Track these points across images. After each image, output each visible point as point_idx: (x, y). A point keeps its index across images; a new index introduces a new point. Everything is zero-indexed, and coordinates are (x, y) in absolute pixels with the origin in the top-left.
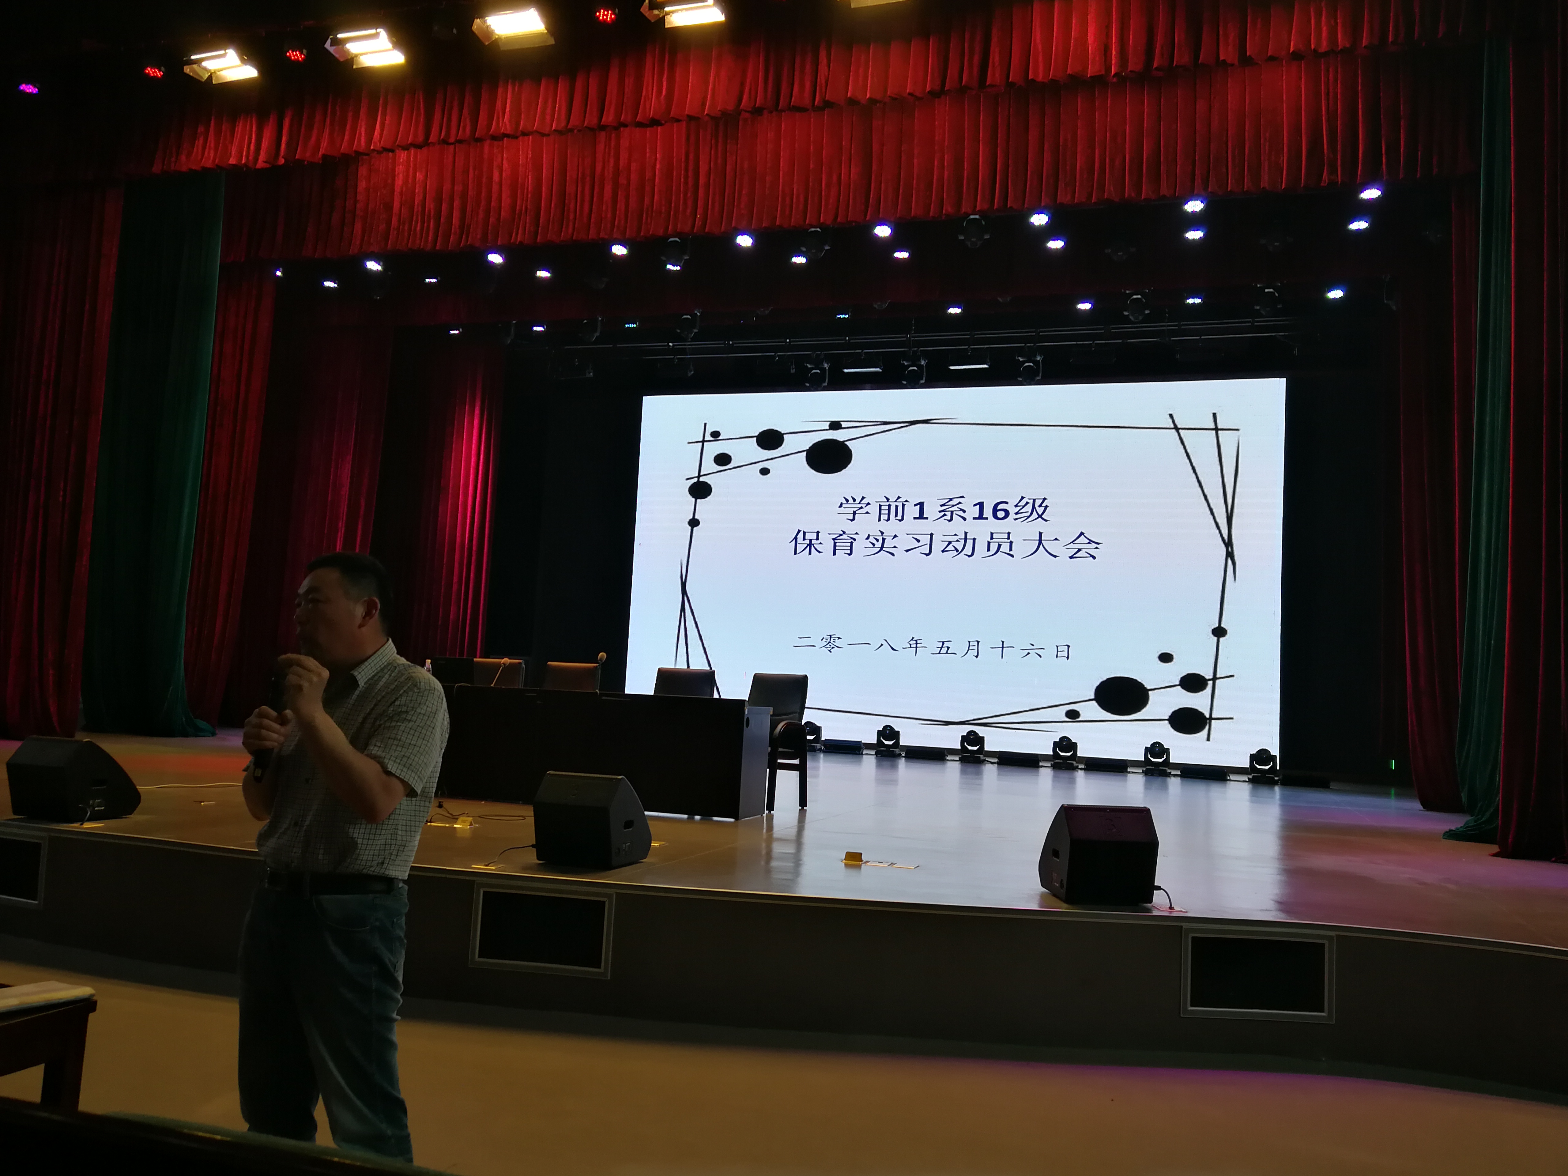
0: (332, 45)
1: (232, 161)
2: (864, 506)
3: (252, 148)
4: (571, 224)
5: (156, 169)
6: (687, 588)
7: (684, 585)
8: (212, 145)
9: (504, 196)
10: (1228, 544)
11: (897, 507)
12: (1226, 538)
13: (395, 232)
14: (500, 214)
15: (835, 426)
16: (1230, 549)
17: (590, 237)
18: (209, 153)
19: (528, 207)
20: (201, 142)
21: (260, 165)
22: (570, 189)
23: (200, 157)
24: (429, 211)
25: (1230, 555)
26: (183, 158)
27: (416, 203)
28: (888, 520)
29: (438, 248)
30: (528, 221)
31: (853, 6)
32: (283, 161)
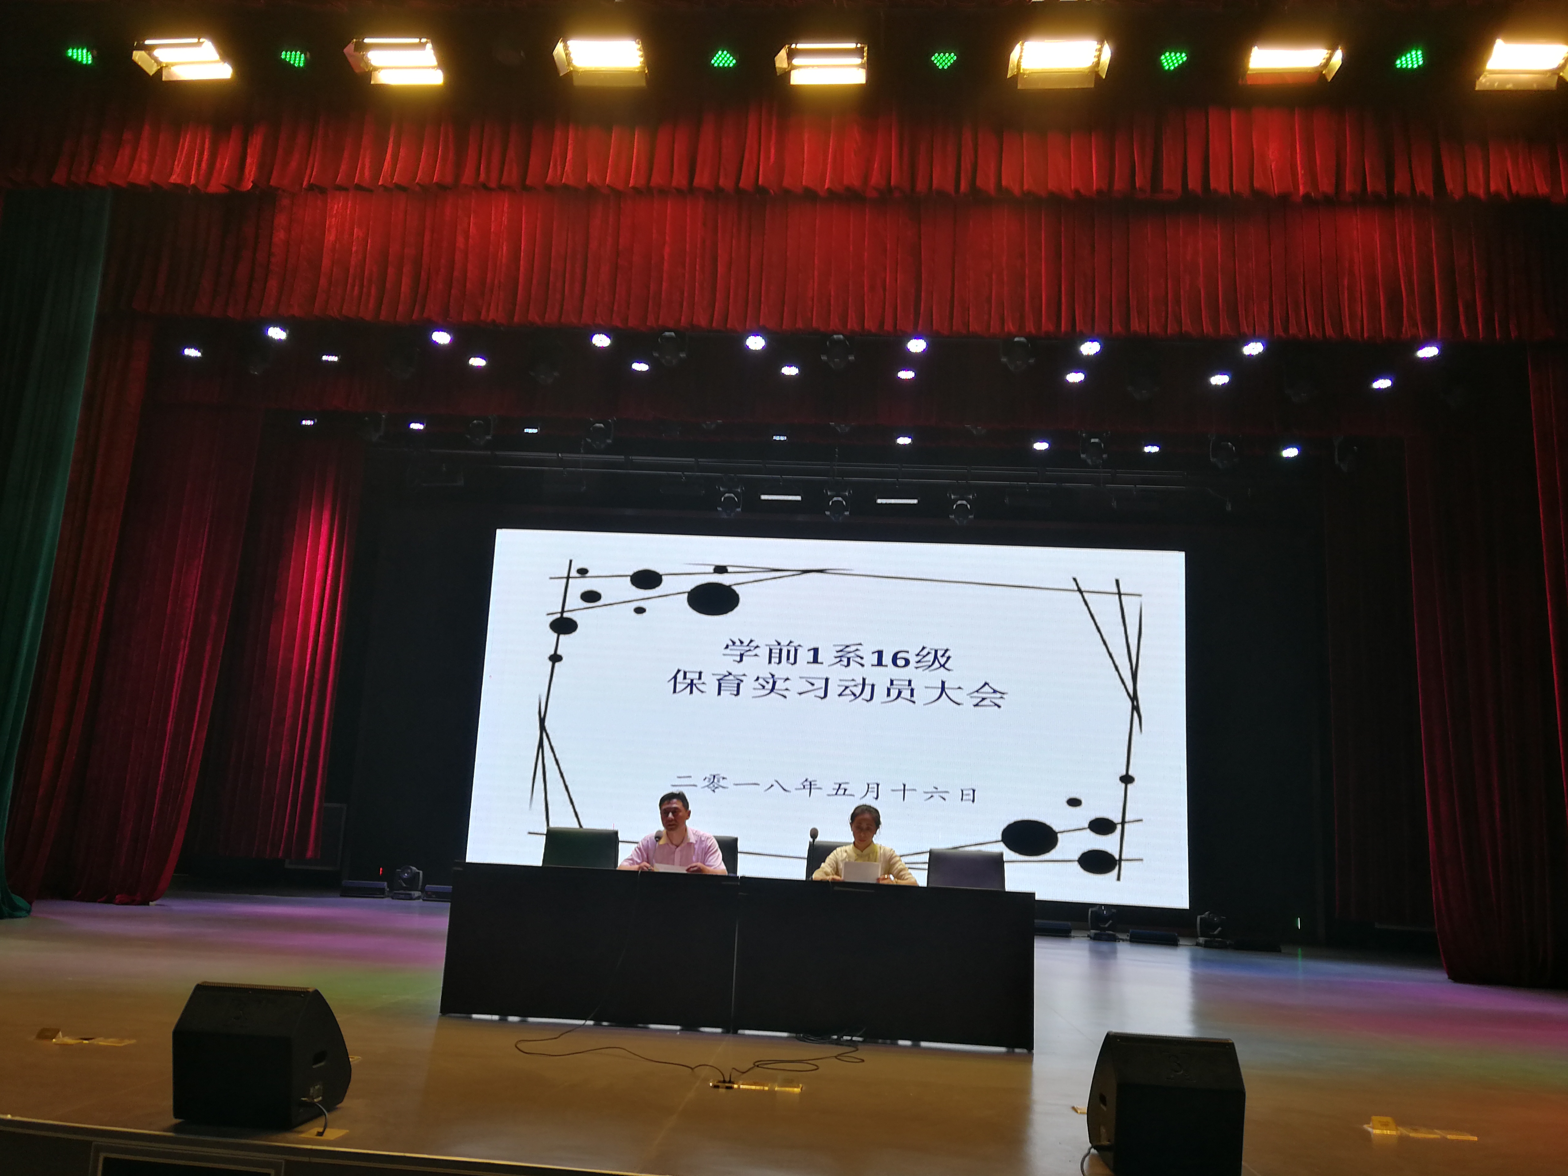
0: (353, 49)
2: (752, 649)
3: (204, 166)
4: (557, 308)
5: (59, 177)
6: (546, 724)
7: (542, 721)
8: (145, 156)
9: (470, 266)
10: (1134, 698)
11: (789, 652)
12: (1131, 693)
13: (325, 296)
14: (465, 287)
15: (720, 570)
16: (1135, 703)
18: (140, 167)
19: (502, 280)
20: (128, 151)
21: (215, 187)
23: (124, 171)
24: (371, 274)
25: (1136, 708)
27: (353, 263)
28: (780, 662)
30: (502, 295)
31: (1019, 87)
32: (250, 187)
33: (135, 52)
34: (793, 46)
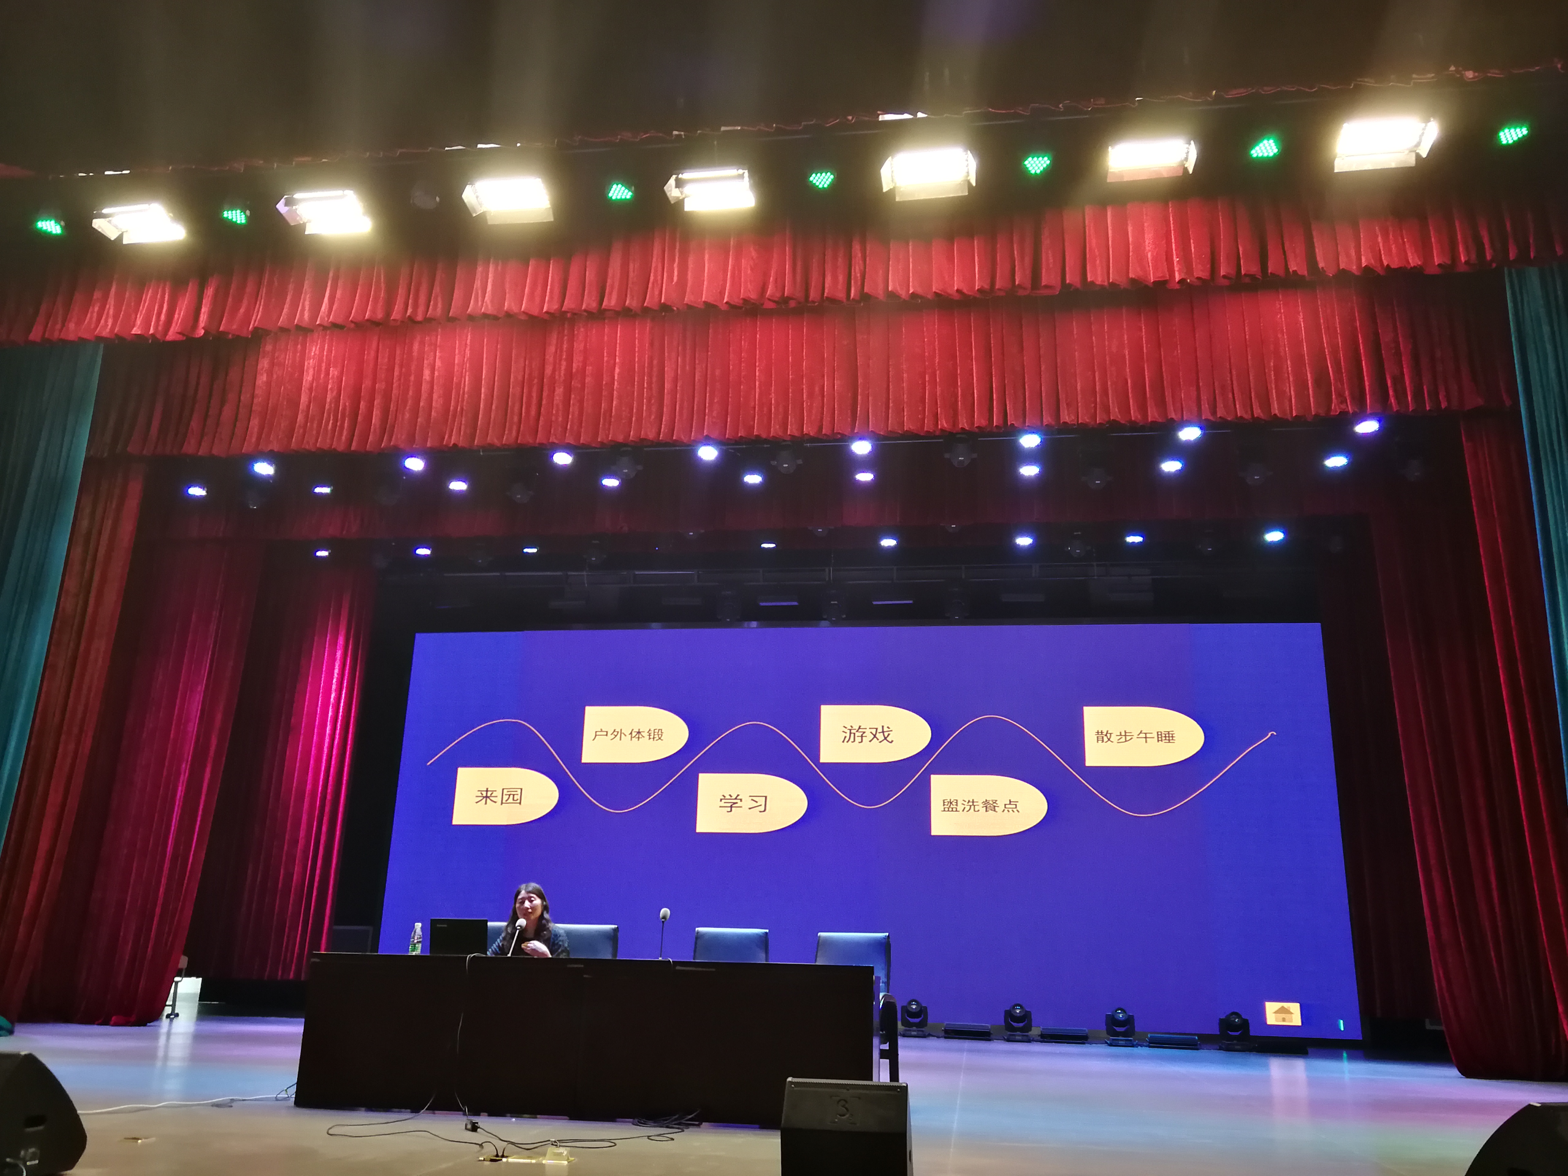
0: (286, 204)
1: (136, 331)
3: (163, 317)
4: (515, 428)
5: (35, 335)
8: (111, 312)
9: (435, 396)
13: (301, 431)
14: (430, 415)
17: (538, 441)
18: (106, 321)
19: (464, 408)
20: (96, 309)
21: (171, 336)
22: (514, 390)
23: (93, 326)
24: (344, 409)
26: (72, 326)
27: (328, 400)
29: (353, 448)
30: (463, 422)
31: (898, 199)
32: (202, 334)
33: (94, 221)
34: (680, 176)
